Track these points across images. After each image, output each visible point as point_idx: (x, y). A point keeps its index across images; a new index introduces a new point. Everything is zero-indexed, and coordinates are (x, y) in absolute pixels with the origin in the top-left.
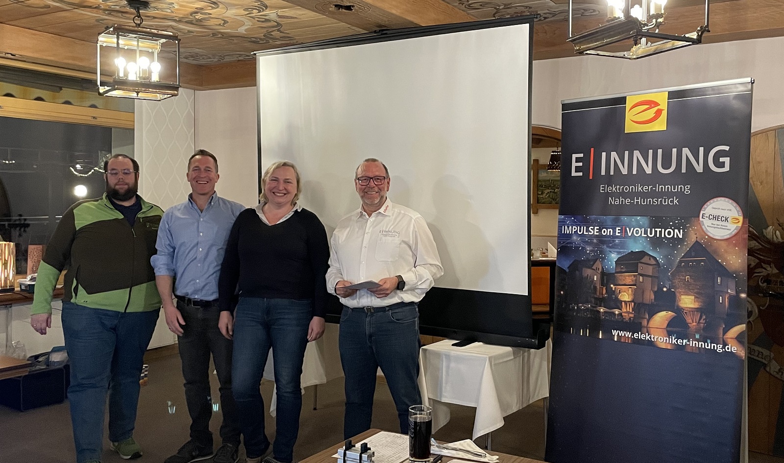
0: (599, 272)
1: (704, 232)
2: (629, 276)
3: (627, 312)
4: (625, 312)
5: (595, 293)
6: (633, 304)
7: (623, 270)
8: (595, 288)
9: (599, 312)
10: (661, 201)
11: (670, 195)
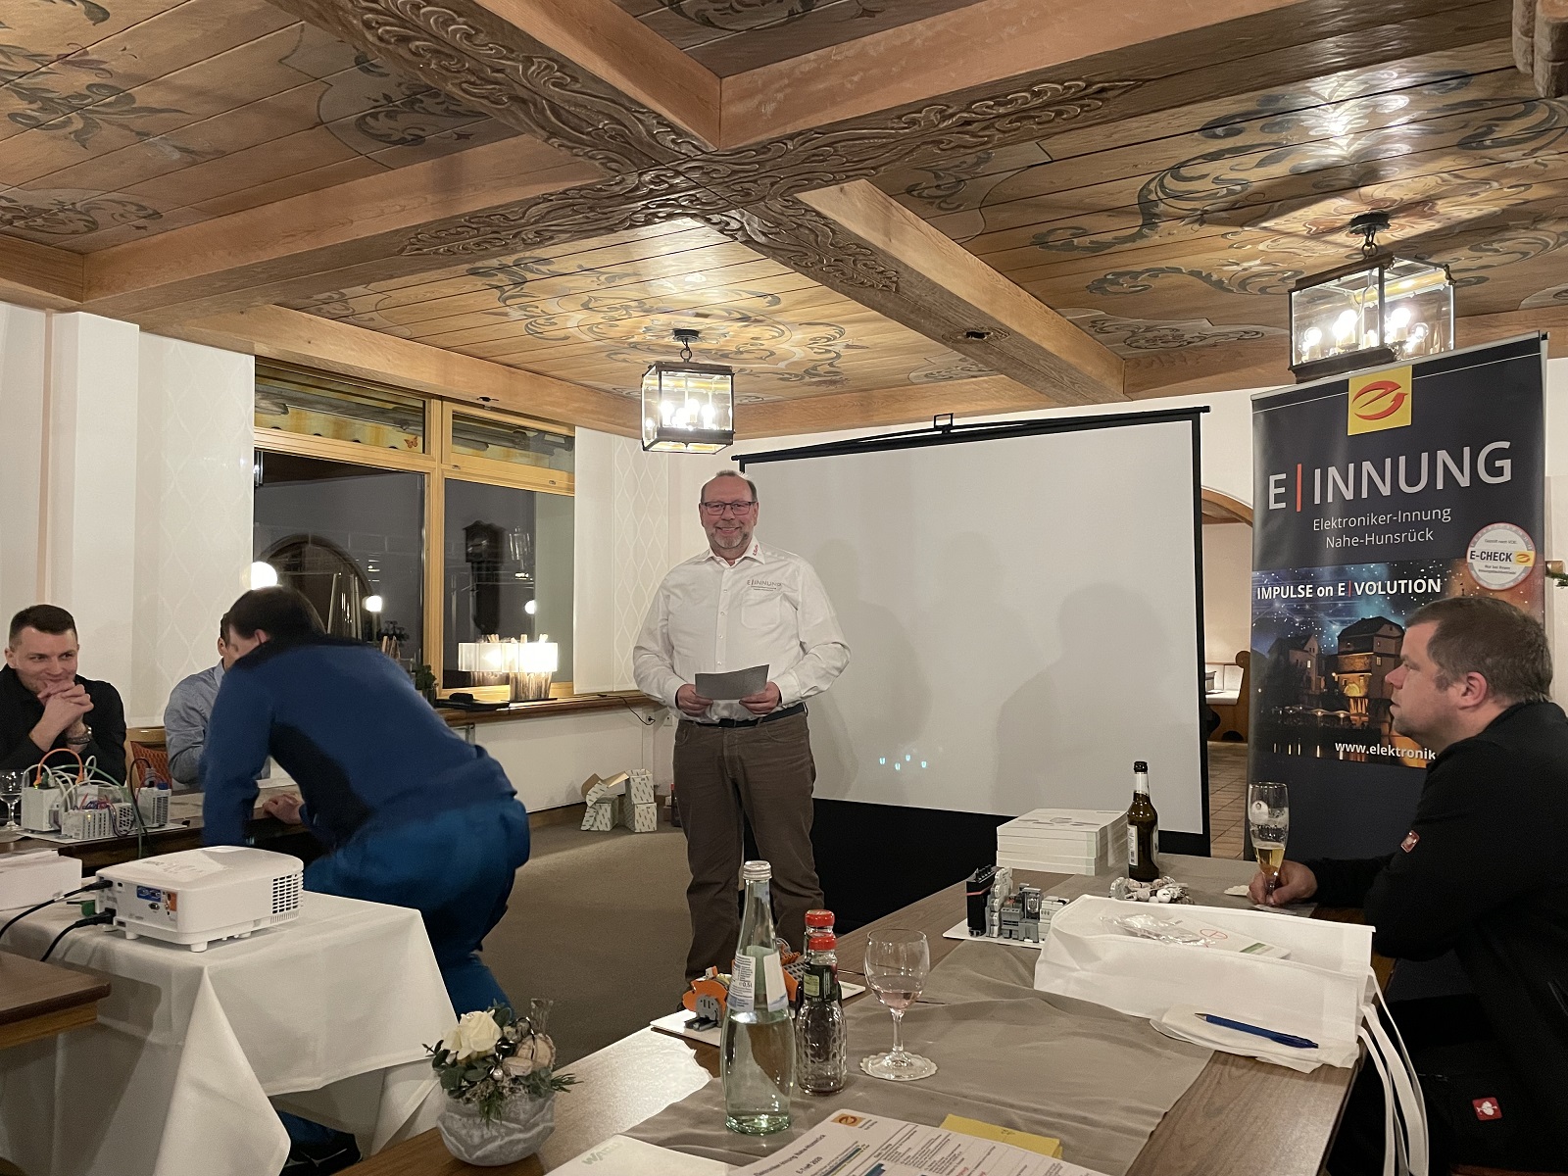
0: (1314, 654)
1: (1473, 578)
2: (1360, 657)
3: (1358, 713)
4: (1354, 715)
5: (1310, 688)
6: (1367, 700)
7: (1351, 649)
8: (1309, 679)
9: (1316, 716)
10: (1406, 537)
11: (1419, 526)
